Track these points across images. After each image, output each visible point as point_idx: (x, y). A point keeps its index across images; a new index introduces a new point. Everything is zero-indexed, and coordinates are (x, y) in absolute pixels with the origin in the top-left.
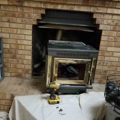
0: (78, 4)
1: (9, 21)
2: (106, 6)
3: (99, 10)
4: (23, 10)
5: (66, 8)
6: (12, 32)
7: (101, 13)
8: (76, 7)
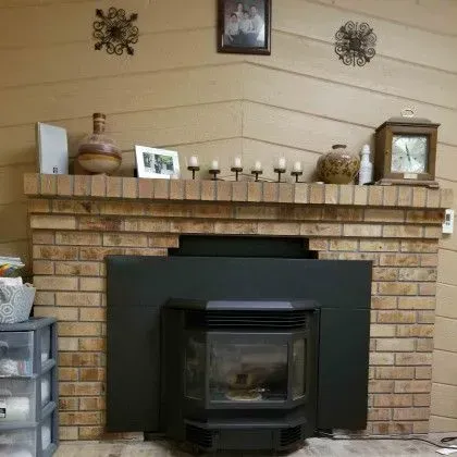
0: (267, 218)
1: (77, 273)
2: (339, 219)
3: (323, 229)
4: (118, 241)
5: (234, 229)
6: (86, 303)
7: (329, 238)
8: (260, 225)
